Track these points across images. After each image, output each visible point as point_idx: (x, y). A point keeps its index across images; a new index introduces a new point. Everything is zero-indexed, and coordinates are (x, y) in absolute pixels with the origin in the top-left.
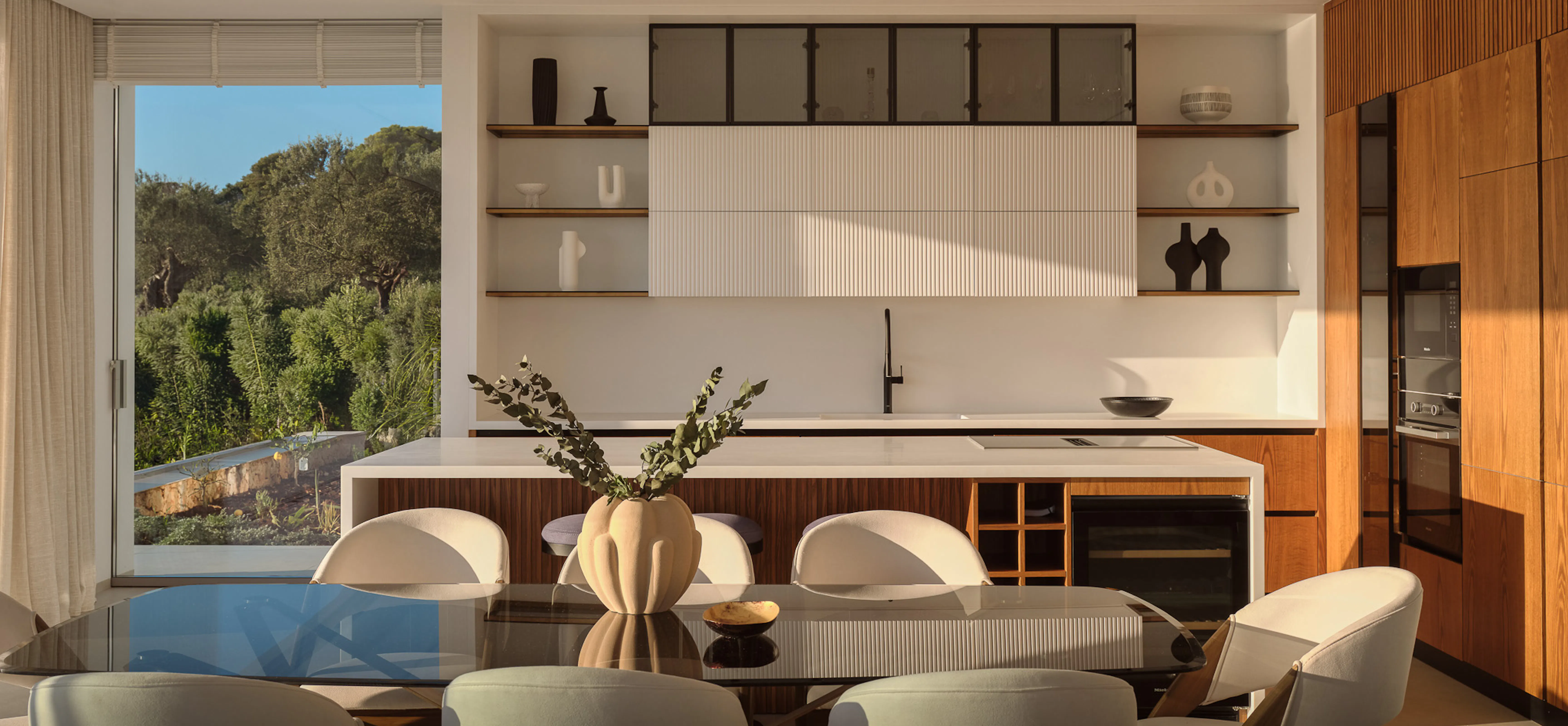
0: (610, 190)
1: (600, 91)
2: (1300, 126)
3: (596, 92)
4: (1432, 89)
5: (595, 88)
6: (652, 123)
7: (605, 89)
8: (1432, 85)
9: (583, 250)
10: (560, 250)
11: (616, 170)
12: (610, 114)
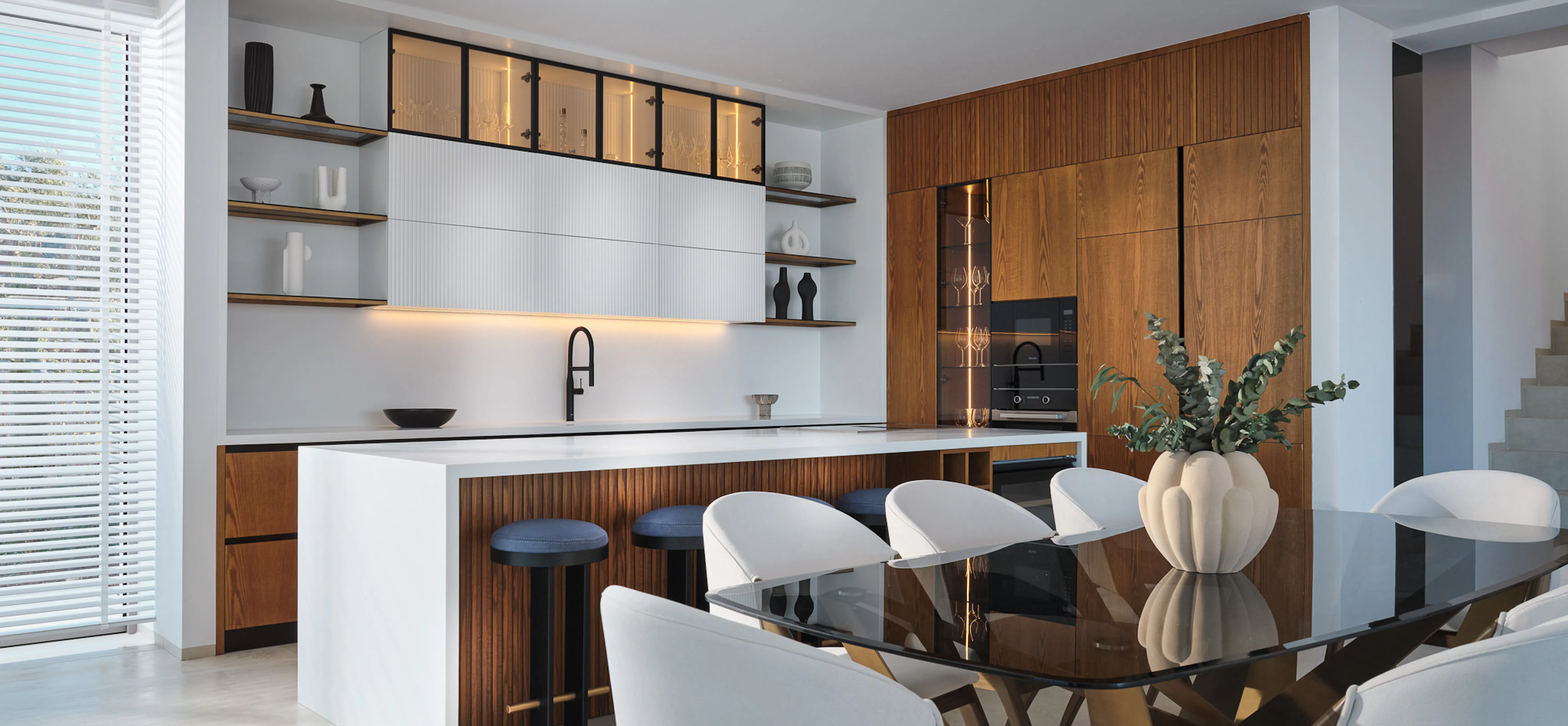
0: (333, 192)
1: (318, 88)
2: (857, 200)
3: (312, 90)
4: (1041, 177)
5: (312, 86)
6: (391, 129)
7: (324, 86)
8: (1040, 174)
9: (309, 253)
10: (285, 252)
11: (342, 172)
12: (329, 113)
